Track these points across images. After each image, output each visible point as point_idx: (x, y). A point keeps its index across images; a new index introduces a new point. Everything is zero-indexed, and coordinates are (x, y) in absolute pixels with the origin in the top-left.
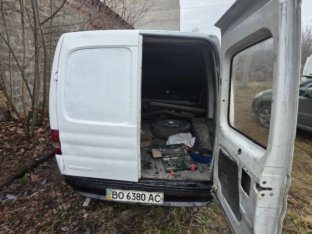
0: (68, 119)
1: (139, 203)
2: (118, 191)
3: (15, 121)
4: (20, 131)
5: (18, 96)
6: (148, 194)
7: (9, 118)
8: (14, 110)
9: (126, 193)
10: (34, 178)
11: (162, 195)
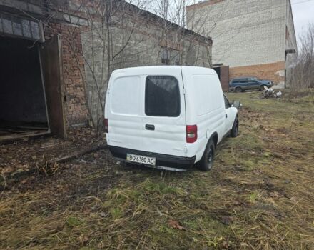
0: (112, 112)
1: (143, 164)
2: (133, 155)
3: (91, 128)
4: (93, 133)
5: (95, 110)
6: (147, 158)
7: (87, 126)
8: (92, 120)
9: (136, 156)
10: (96, 155)
11: (154, 159)
